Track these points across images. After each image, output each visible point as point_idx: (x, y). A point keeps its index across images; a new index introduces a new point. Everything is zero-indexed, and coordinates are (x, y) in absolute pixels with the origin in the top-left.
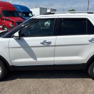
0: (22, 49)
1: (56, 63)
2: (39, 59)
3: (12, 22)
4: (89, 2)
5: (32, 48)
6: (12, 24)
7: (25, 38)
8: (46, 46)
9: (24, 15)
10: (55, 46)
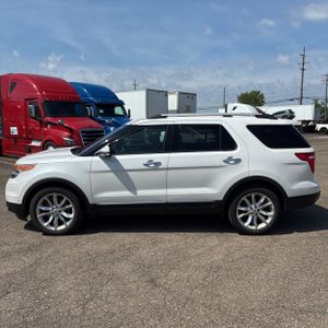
0: (112, 174)
1: (170, 201)
2: (140, 193)
3: (71, 130)
4: (303, 69)
5: (129, 173)
6: (70, 137)
7: (118, 157)
8: (153, 169)
9: (101, 111)
10: (168, 169)
